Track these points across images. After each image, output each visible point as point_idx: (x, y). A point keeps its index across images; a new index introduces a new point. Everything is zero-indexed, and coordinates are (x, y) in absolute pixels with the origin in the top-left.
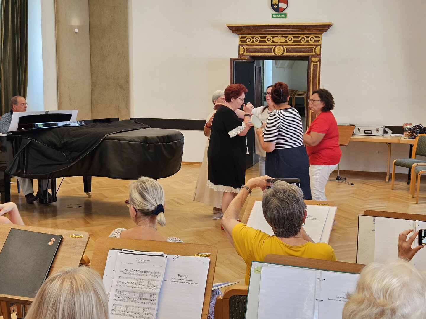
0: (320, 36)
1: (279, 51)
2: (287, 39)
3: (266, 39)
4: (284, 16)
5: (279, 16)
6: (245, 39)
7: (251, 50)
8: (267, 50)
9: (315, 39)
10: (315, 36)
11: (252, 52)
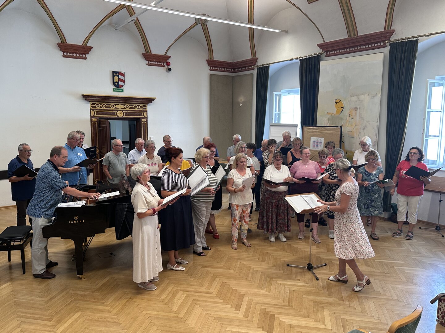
0: (146, 105)
1: (120, 114)
2: (125, 107)
3: (110, 106)
4: (122, 91)
5: (118, 90)
6: (95, 105)
7: (100, 113)
8: (111, 113)
9: (143, 107)
10: (143, 105)
11: (100, 114)
